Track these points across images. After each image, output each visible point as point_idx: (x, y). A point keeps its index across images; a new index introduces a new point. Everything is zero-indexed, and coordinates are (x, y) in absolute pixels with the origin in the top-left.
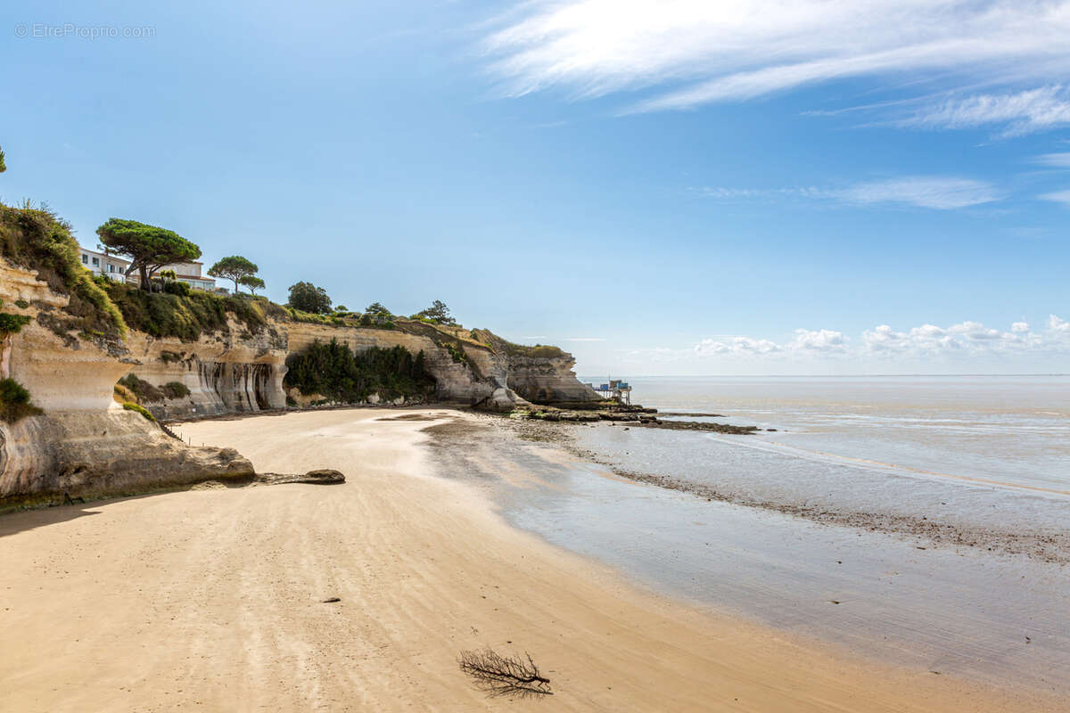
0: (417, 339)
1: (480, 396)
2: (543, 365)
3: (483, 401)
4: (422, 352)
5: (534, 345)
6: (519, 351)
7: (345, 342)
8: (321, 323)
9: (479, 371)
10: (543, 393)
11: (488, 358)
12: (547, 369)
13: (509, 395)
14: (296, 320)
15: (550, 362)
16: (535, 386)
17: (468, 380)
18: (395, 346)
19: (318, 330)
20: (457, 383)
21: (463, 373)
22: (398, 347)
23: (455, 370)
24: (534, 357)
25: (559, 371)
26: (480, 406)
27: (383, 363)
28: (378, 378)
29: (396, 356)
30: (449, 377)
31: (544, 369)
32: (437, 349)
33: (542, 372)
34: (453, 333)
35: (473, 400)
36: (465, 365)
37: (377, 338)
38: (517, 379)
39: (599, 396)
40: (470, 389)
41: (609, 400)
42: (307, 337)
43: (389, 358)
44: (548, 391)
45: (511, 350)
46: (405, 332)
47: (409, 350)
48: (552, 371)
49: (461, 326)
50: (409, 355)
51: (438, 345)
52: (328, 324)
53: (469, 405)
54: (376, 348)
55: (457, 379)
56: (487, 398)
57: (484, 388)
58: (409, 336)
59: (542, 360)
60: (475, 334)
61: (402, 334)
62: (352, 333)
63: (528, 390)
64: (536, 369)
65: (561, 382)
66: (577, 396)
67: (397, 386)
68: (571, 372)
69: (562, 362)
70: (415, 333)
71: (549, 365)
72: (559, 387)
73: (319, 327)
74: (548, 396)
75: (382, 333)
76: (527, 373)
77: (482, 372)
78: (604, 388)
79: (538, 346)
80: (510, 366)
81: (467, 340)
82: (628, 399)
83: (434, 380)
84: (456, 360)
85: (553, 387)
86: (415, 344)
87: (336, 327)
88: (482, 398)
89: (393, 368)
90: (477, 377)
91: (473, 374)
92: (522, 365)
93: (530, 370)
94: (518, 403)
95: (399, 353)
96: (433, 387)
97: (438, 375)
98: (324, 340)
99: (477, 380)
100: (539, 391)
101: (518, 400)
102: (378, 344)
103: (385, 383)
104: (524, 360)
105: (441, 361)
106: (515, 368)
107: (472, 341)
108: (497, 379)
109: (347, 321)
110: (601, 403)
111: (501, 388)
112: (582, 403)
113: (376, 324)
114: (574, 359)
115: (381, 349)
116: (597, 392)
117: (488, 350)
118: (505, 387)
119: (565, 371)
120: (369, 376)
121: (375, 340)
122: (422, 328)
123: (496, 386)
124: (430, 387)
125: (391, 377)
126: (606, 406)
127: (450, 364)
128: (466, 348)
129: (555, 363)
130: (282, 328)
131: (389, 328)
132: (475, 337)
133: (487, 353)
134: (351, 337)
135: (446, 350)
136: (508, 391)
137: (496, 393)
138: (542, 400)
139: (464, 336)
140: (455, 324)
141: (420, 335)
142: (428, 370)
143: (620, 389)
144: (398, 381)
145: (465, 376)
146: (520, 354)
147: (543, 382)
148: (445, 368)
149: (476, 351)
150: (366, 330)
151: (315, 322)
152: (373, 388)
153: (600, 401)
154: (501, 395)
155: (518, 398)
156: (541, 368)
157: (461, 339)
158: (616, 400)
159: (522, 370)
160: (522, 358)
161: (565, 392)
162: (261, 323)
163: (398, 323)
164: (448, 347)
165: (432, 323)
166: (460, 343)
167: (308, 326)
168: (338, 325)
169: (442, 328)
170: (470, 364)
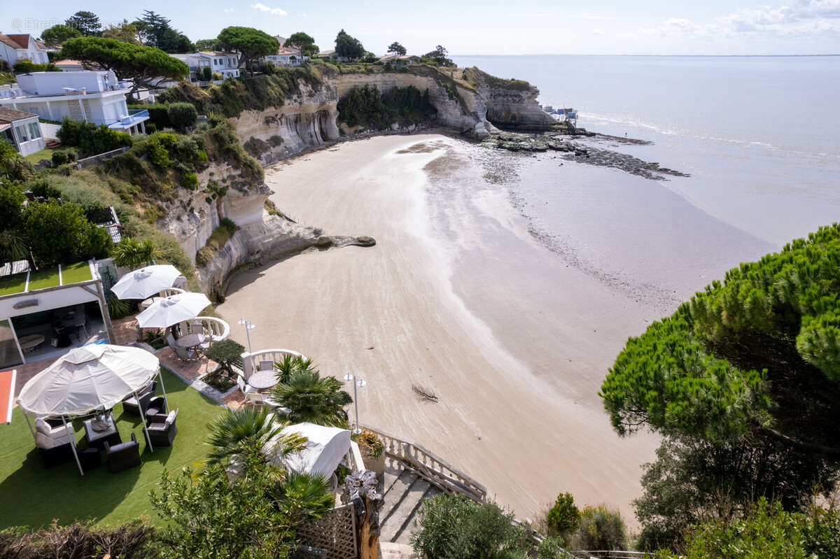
0: (424, 79)
1: (467, 126)
2: (515, 96)
3: (468, 131)
4: (427, 89)
5: (510, 79)
6: (499, 83)
7: (374, 85)
8: (358, 73)
9: (466, 107)
10: (514, 117)
11: (474, 98)
12: (518, 99)
13: (486, 126)
14: (341, 73)
15: (520, 93)
16: (509, 111)
17: (459, 113)
18: (409, 85)
19: (356, 78)
20: (451, 114)
21: (455, 107)
22: (411, 86)
23: (450, 105)
24: (508, 89)
25: (526, 101)
26: (465, 134)
27: (400, 99)
28: (397, 111)
29: (409, 93)
30: (446, 110)
31: (515, 99)
32: (437, 87)
33: (514, 101)
34: (450, 73)
35: (462, 128)
36: (457, 102)
37: (396, 80)
38: (496, 105)
39: (554, 120)
40: (460, 120)
41: (561, 124)
42: (349, 85)
43: (405, 95)
44: (517, 116)
45: (492, 82)
46: (415, 75)
47: (419, 88)
48: (521, 100)
49: (456, 66)
50: (419, 92)
51: (440, 85)
52: (362, 73)
53: (459, 132)
54: (396, 87)
55: (451, 113)
56: (471, 129)
57: (469, 120)
58: (418, 78)
59: (514, 92)
60: (466, 73)
61: (413, 76)
62: (379, 77)
63: (503, 114)
64: (510, 99)
65: (526, 109)
66: (538, 120)
67: (410, 116)
68: (535, 101)
69: (529, 94)
70: (423, 74)
71: (519, 96)
72: (526, 113)
73: (356, 75)
74: (517, 119)
75: (400, 76)
76: (503, 101)
77: (469, 107)
78: (560, 112)
79: (513, 80)
80: (491, 95)
81: (457, 80)
82: (575, 124)
83: (436, 111)
84: (451, 98)
85: (522, 113)
86: (423, 83)
87: (368, 74)
88: (468, 128)
89: (407, 103)
90: (465, 112)
91: (462, 109)
92: (500, 95)
93: (505, 99)
94: (491, 132)
95: (411, 90)
96: (435, 116)
97: (439, 107)
98: (360, 84)
99: (465, 114)
100: (510, 115)
101: (493, 130)
102: (397, 84)
103: (402, 114)
104: (501, 91)
105: (441, 97)
106: (494, 96)
107: (462, 82)
108: (479, 114)
109: (375, 68)
110: (555, 126)
111: (481, 121)
112: (541, 126)
113: (395, 68)
114: (538, 92)
115: (399, 88)
116: (553, 116)
117: (474, 91)
118: (484, 119)
119: (531, 101)
120: (391, 110)
121: (394, 81)
122: (428, 70)
123: (478, 120)
124: (433, 116)
125: (406, 109)
126: (559, 129)
127: (447, 100)
128: (458, 88)
129: (524, 94)
130: (333, 84)
131: (404, 71)
132: (465, 78)
133: (472, 94)
134: (378, 81)
135: (444, 89)
136: (485, 123)
137: (477, 126)
138: (513, 121)
139: (457, 76)
140: (452, 64)
141: (426, 76)
142: (431, 103)
143: (570, 117)
144: (411, 113)
145: (457, 110)
146: (499, 86)
147: (514, 108)
148: (444, 103)
149: (465, 91)
150: (389, 74)
151: (353, 72)
152: (394, 119)
153: (554, 124)
154: (480, 128)
155: (493, 128)
156: (514, 98)
157: (455, 80)
158: (567, 123)
159: (500, 99)
160: (501, 89)
161: (530, 116)
162: (320, 83)
163: (410, 66)
164: (445, 86)
165: (435, 65)
166: (454, 84)
167: (349, 76)
168: (369, 72)
169: (443, 69)
170: (460, 101)
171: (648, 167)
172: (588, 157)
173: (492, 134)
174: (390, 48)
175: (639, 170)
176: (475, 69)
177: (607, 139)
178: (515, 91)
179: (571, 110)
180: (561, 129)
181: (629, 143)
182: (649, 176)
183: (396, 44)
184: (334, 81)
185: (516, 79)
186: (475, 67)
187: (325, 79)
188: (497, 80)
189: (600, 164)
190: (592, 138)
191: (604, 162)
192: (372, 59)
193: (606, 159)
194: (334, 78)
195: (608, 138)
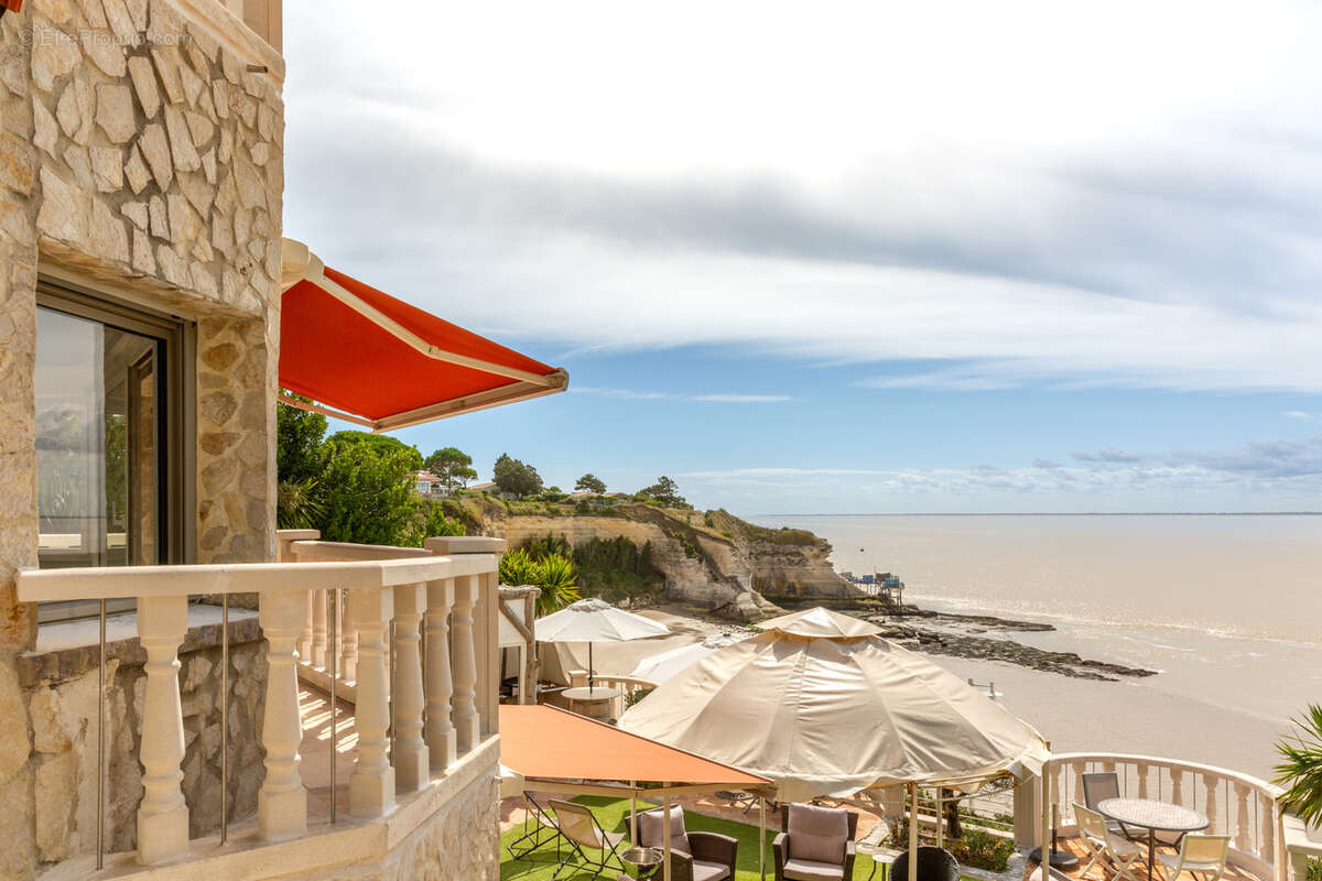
0: (643, 526)
1: (720, 599)
2: (791, 554)
3: (724, 607)
4: (649, 543)
5: (780, 528)
6: (761, 535)
7: (562, 534)
8: (536, 514)
9: (717, 569)
10: (792, 588)
11: (729, 554)
12: (797, 559)
13: (755, 599)
14: (511, 514)
15: (800, 550)
16: (783, 579)
17: (705, 579)
18: (618, 536)
19: (533, 523)
20: (691, 581)
21: (698, 570)
22: (621, 538)
23: (689, 567)
24: (780, 544)
25: (811, 561)
26: (721, 611)
27: (604, 557)
28: (600, 576)
29: (619, 549)
30: (682, 575)
31: (793, 558)
32: (666, 539)
33: (791, 563)
34: (685, 519)
35: (712, 604)
36: (700, 561)
37: (597, 527)
38: (759, 569)
39: (861, 593)
40: (708, 591)
41: (873, 598)
42: (522, 533)
43: (612, 551)
44: (798, 586)
45: (753, 534)
46: (629, 519)
47: (633, 540)
48: (803, 561)
49: (692, 507)
50: (634, 547)
51: (668, 534)
52: (543, 515)
53: (707, 610)
54: (596, 539)
55: (692, 578)
56: (729, 604)
57: (723, 589)
58: (633, 524)
59: (791, 548)
60: (709, 518)
61: (625, 522)
62: (570, 522)
63: (773, 584)
64: (783, 558)
65: (813, 574)
66: (834, 592)
67: (622, 585)
68: (827, 562)
69: (816, 551)
70: (640, 519)
71: (798, 554)
72: (812, 581)
73: (534, 518)
74: (798, 591)
75: (602, 521)
76: (772, 563)
77: (722, 571)
78: (867, 580)
79: (785, 529)
80: (751, 553)
81: (698, 528)
82: (899, 598)
83: (663, 576)
84: (689, 554)
85: (805, 581)
86: (640, 532)
87: (552, 518)
88: (723, 603)
89: (616, 563)
90: (715, 576)
91: (711, 572)
92: (765, 553)
93: (776, 559)
94: (765, 609)
95: (621, 544)
96: (661, 585)
97: (668, 570)
98: (539, 533)
99: (716, 580)
100: (786, 585)
101: (766, 606)
102: (598, 534)
103: (608, 581)
104: (768, 547)
105: (672, 554)
106: (756, 556)
107: (707, 530)
108: (739, 579)
109: (563, 509)
110: (865, 602)
111: (745, 591)
112: (840, 602)
113: (595, 510)
114: (830, 547)
115: (602, 540)
116: (858, 585)
117: (729, 544)
118: (748, 587)
119: (820, 561)
120: (589, 575)
121: (594, 529)
122: (648, 513)
123: (740, 588)
124: (658, 586)
125: (614, 575)
126: (873, 606)
127: (684, 558)
128: (702, 541)
129: (806, 551)
130: (499, 528)
131: (609, 514)
132: (710, 524)
133: (728, 548)
134: (568, 528)
135: (678, 541)
136: (753, 594)
137: (739, 599)
138: (792, 596)
139: (697, 523)
140: (685, 506)
141: (646, 522)
142: (655, 564)
143: (889, 586)
144: (622, 580)
145: (702, 573)
146: (763, 539)
147: (792, 574)
148: (677, 563)
149: (714, 544)
150: (584, 518)
151: (530, 514)
152: (594, 589)
153: (863, 599)
154: (745, 601)
155: (764, 602)
156: (789, 557)
157: (694, 527)
158: (884, 598)
159: (766, 558)
160: (765, 543)
161: (820, 587)
162: (479, 526)
163: (620, 507)
164: (680, 538)
165: (659, 506)
166: (694, 533)
167: (523, 518)
168: (554, 514)
169: (671, 512)
170: (707, 561)
171: (1059, 660)
172: (944, 645)
173: (765, 612)
174: (578, 483)
175: (1046, 664)
176: (723, 513)
177: (961, 621)
178: (792, 546)
179: (888, 575)
180: (876, 607)
181: (1000, 626)
182: (1069, 673)
183: (589, 477)
184: (501, 524)
185: (791, 528)
186: (722, 510)
187: (487, 520)
188: (761, 530)
189: (970, 655)
190: (932, 619)
191: (977, 653)
192: (554, 497)
193: (978, 648)
194: (501, 520)
195: (960, 618)
